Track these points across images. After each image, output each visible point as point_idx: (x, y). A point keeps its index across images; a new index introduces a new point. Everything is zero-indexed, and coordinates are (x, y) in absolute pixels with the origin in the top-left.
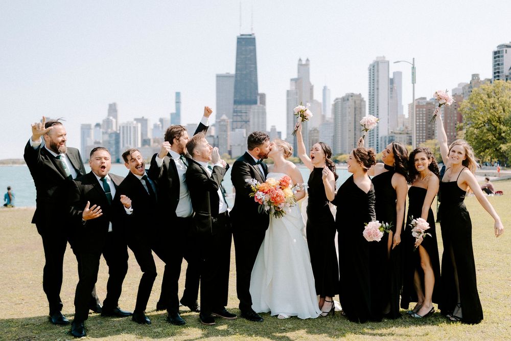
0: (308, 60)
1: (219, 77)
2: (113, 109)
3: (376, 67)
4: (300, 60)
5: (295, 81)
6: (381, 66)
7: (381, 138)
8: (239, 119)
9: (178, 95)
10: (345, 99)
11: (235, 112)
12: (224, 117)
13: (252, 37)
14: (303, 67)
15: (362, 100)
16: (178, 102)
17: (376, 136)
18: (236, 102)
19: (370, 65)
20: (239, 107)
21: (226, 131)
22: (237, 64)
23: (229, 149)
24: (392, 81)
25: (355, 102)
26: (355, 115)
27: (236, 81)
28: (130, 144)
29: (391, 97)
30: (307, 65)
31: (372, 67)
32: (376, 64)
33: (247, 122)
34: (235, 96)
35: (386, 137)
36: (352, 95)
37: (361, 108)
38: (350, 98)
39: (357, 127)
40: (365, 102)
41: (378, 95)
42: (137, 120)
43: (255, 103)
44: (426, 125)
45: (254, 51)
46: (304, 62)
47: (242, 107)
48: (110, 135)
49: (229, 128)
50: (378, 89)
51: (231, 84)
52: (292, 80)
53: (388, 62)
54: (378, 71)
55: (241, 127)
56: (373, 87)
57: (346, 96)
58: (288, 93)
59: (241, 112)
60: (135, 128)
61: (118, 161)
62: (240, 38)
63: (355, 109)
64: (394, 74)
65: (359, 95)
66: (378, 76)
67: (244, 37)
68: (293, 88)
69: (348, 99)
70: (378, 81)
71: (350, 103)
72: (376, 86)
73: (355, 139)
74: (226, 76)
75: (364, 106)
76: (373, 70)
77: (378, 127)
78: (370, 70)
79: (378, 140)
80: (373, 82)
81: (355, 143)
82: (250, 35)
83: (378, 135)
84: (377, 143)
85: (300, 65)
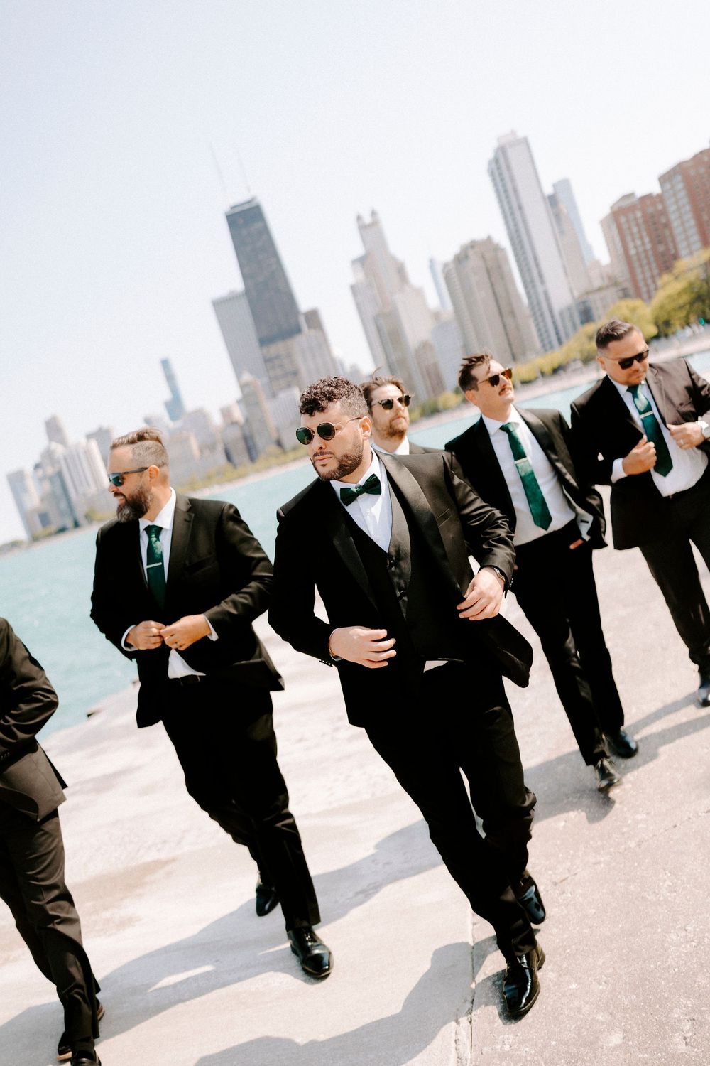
0: (373, 213)
1: (218, 305)
2: (54, 429)
3: (502, 161)
4: (359, 218)
5: (362, 261)
6: (512, 154)
7: (561, 314)
8: (278, 372)
9: (165, 364)
10: (461, 259)
11: (267, 360)
12: (247, 377)
13: (253, 204)
14: (370, 228)
15: (497, 249)
16: (170, 378)
17: (547, 315)
18: (264, 341)
19: (490, 163)
20: (274, 349)
21: (257, 404)
22: (242, 267)
23: (275, 436)
24: (552, 201)
25: (483, 257)
26: (492, 285)
27: (252, 304)
28: (88, 485)
29: (562, 232)
30: (375, 223)
31: (494, 166)
32: (500, 154)
33: (295, 373)
34: (258, 329)
35: (569, 309)
36: (473, 245)
37: (499, 267)
38: (471, 253)
39: (503, 311)
40: (503, 250)
41: (524, 221)
42: (89, 437)
43: (298, 330)
44: (654, 249)
45: (265, 231)
46: (367, 219)
47: (277, 348)
48: (51, 479)
49: (262, 396)
50: (520, 208)
51: (244, 310)
52: (354, 262)
53: (525, 141)
54: (508, 167)
55: (289, 386)
56: (511, 208)
57: (461, 252)
58: (354, 289)
59: (278, 357)
60: (88, 453)
61: (76, 525)
62: (232, 215)
63: (488, 271)
64: (555, 186)
65: (489, 239)
66: (512, 179)
67: (237, 210)
68: (361, 276)
69: (467, 257)
70: (515, 191)
71: (474, 262)
72: (515, 205)
73: (507, 334)
74: (230, 299)
75: (506, 259)
76: (499, 168)
77: (546, 294)
78: (492, 173)
79: (554, 323)
80: (507, 197)
81: (510, 345)
82: (249, 202)
83: (551, 311)
84: (556, 328)
85: (363, 228)
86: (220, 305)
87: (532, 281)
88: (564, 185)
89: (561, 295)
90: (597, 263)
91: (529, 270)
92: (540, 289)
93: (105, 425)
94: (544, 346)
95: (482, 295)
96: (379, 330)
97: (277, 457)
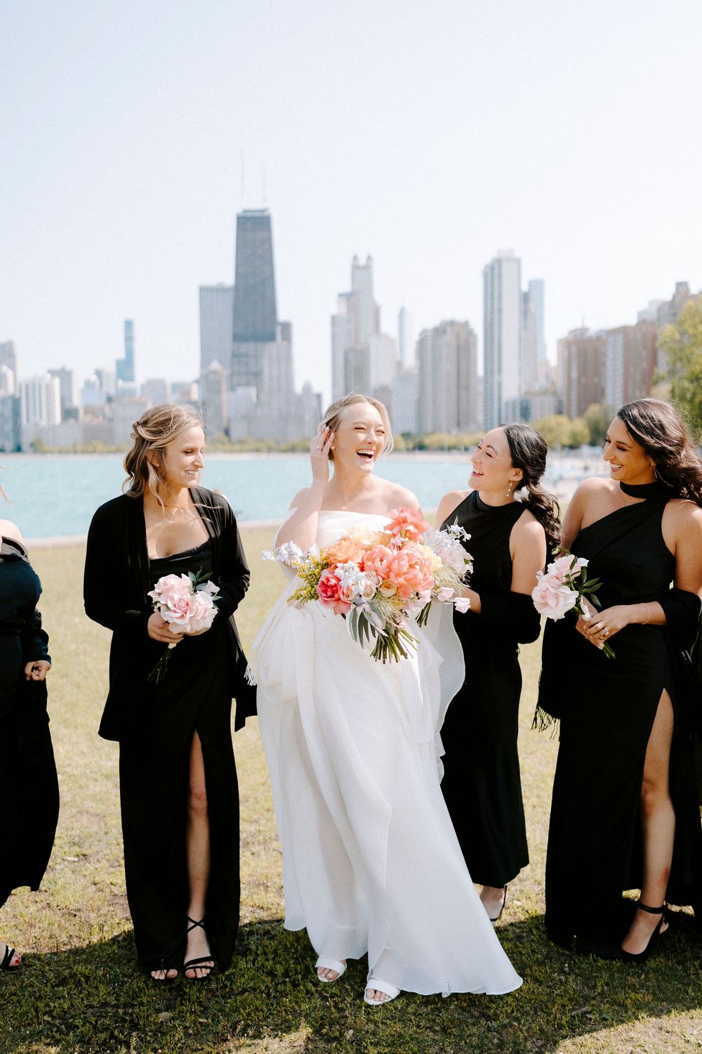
0: (369, 258)
1: (205, 292)
2: (7, 352)
3: (496, 270)
4: (355, 258)
5: (347, 298)
6: (505, 266)
7: (507, 404)
8: (242, 368)
9: (129, 325)
10: (439, 331)
11: (235, 355)
12: (215, 365)
13: (265, 214)
14: (361, 271)
15: (470, 333)
16: (129, 339)
17: (496, 402)
18: (237, 338)
19: (487, 267)
20: (243, 347)
21: (218, 392)
22: (237, 266)
23: (225, 424)
24: (525, 298)
25: (458, 336)
26: (458, 360)
27: (236, 299)
28: (41, 417)
29: (525, 327)
30: (367, 267)
31: (489, 271)
32: (497, 265)
33: (258, 374)
34: (235, 326)
35: (514, 403)
36: (452, 323)
37: (468, 348)
38: (449, 330)
39: (461, 384)
40: (475, 336)
42: (53, 373)
43: (271, 338)
45: (268, 241)
46: (362, 262)
47: (249, 347)
48: (4, 401)
49: (224, 386)
51: (227, 304)
52: (340, 295)
53: (518, 261)
54: (500, 277)
55: (248, 384)
56: (492, 308)
57: (440, 326)
58: (334, 320)
59: (246, 356)
60: (49, 388)
61: (18, 449)
62: (243, 218)
63: (458, 348)
64: (530, 283)
65: (466, 324)
66: (500, 286)
67: (249, 215)
68: (344, 310)
69: (444, 331)
70: (500, 296)
71: (449, 337)
72: (496, 306)
73: (458, 405)
74: (217, 290)
75: (475, 343)
76: (492, 274)
77: (500, 384)
78: (485, 276)
79: (500, 409)
80: (492, 299)
81: (458, 414)
82: (262, 211)
83: (500, 399)
84: (499, 414)
85: (356, 268)
86: (206, 293)
87: (492, 371)
88: (537, 285)
89: (511, 390)
90: (546, 363)
91: (492, 361)
92: (496, 379)
93: (68, 368)
94: (486, 424)
95: (448, 366)
96: (346, 362)
97: (223, 444)
